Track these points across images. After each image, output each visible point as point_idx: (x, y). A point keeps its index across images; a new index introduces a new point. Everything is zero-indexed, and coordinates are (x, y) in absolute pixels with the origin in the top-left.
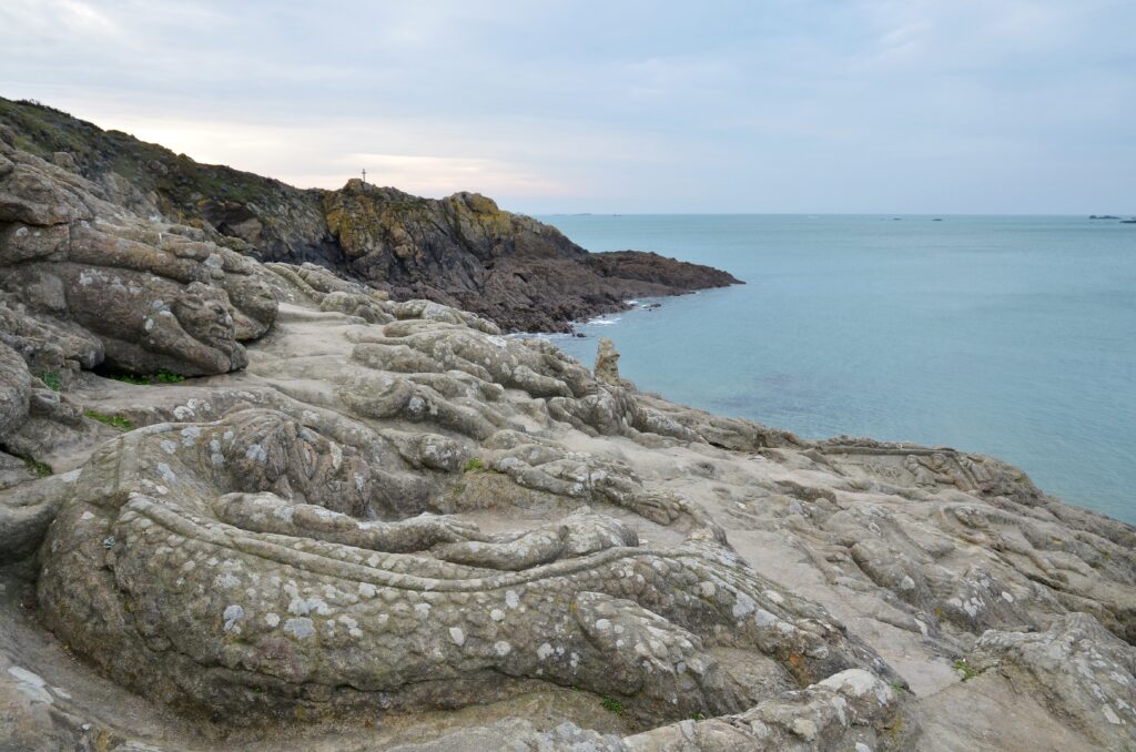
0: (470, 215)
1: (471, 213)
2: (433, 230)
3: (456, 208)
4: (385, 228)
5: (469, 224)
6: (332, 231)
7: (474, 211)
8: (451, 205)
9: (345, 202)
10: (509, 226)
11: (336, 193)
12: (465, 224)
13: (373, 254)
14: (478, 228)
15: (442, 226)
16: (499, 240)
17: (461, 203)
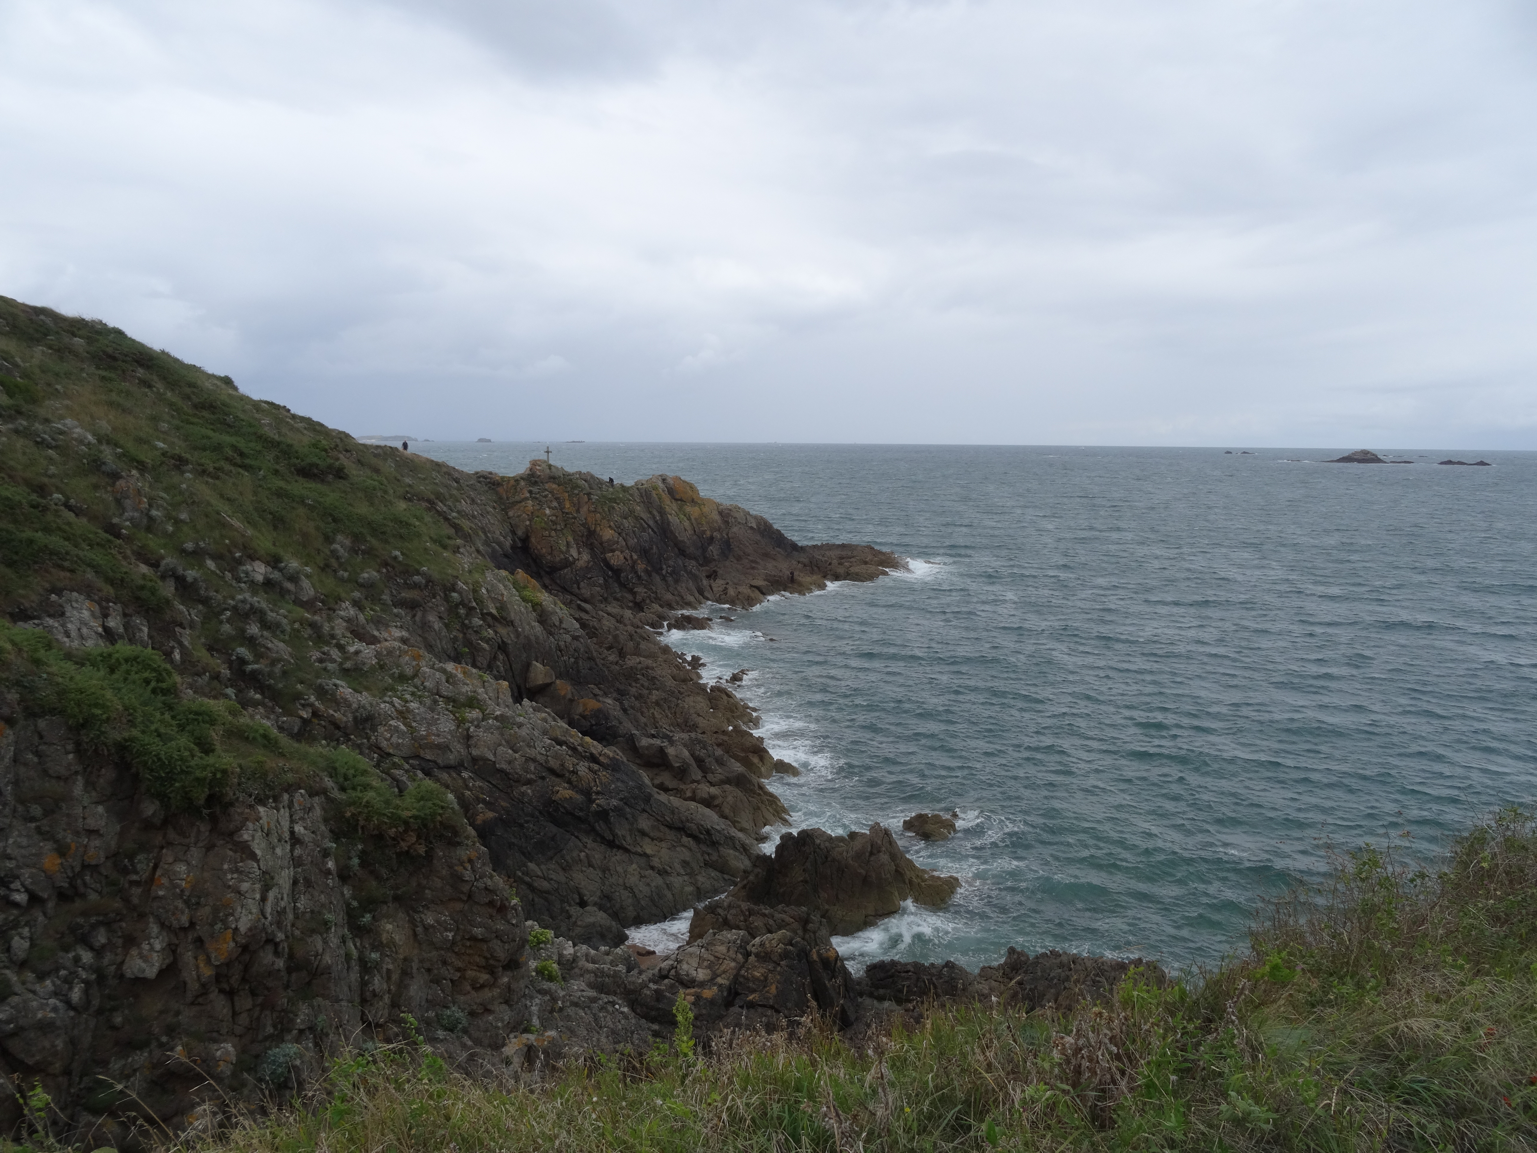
0: (676, 506)
1: (675, 503)
2: (644, 530)
3: (659, 497)
4: (589, 529)
6: (520, 533)
7: (676, 500)
9: (530, 492)
10: (717, 517)
11: (517, 480)
12: (673, 519)
13: (581, 564)
14: (686, 523)
15: (651, 522)
16: (712, 539)
17: (663, 491)
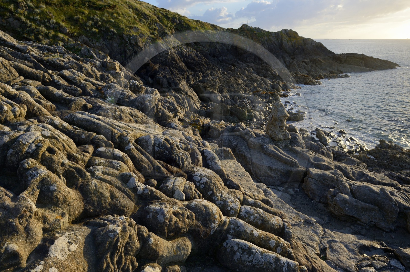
0: (287, 38)
1: (288, 37)
3: (282, 35)
5: (286, 42)
8: (280, 34)
9: (240, 33)
11: (237, 30)
14: (290, 43)
15: (276, 42)
16: (298, 48)
17: (284, 33)
